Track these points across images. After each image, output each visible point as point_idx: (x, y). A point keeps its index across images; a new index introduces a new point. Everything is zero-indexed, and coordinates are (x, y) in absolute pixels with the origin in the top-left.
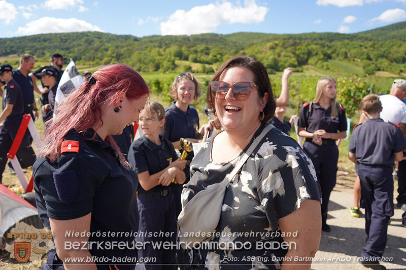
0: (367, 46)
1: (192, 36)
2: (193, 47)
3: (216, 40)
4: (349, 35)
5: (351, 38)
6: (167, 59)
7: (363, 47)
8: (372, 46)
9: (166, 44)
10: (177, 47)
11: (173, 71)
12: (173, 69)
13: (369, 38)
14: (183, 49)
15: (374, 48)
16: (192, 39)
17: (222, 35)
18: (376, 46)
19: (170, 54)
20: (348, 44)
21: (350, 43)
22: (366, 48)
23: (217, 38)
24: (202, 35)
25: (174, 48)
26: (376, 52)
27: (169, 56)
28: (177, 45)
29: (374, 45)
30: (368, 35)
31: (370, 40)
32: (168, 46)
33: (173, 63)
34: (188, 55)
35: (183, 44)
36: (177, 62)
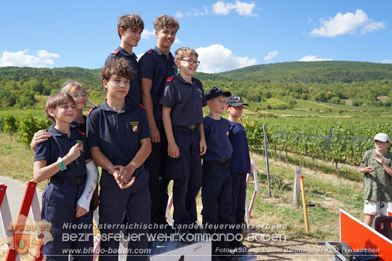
0: (228, 86)
1: (54, 69)
2: (56, 81)
3: (81, 75)
4: (211, 75)
5: (213, 78)
6: (25, 93)
7: (224, 87)
8: (231, 86)
9: (25, 77)
10: (37, 80)
11: (32, 107)
12: (32, 105)
13: (229, 79)
14: (44, 83)
15: (234, 87)
16: (55, 72)
17: (88, 69)
18: (235, 86)
19: (29, 88)
20: (211, 83)
21: (213, 82)
22: (227, 87)
23: (83, 73)
24: (67, 68)
25: (33, 82)
26: (236, 92)
27: (27, 90)
28: (37, 78)
29: (234, 85)
30: (228, 76)
31: (230, 81)
32: (26, 79)
33: (33, 98)
34: (50, 90)
35: (44, 78)
36: (37, 97)
